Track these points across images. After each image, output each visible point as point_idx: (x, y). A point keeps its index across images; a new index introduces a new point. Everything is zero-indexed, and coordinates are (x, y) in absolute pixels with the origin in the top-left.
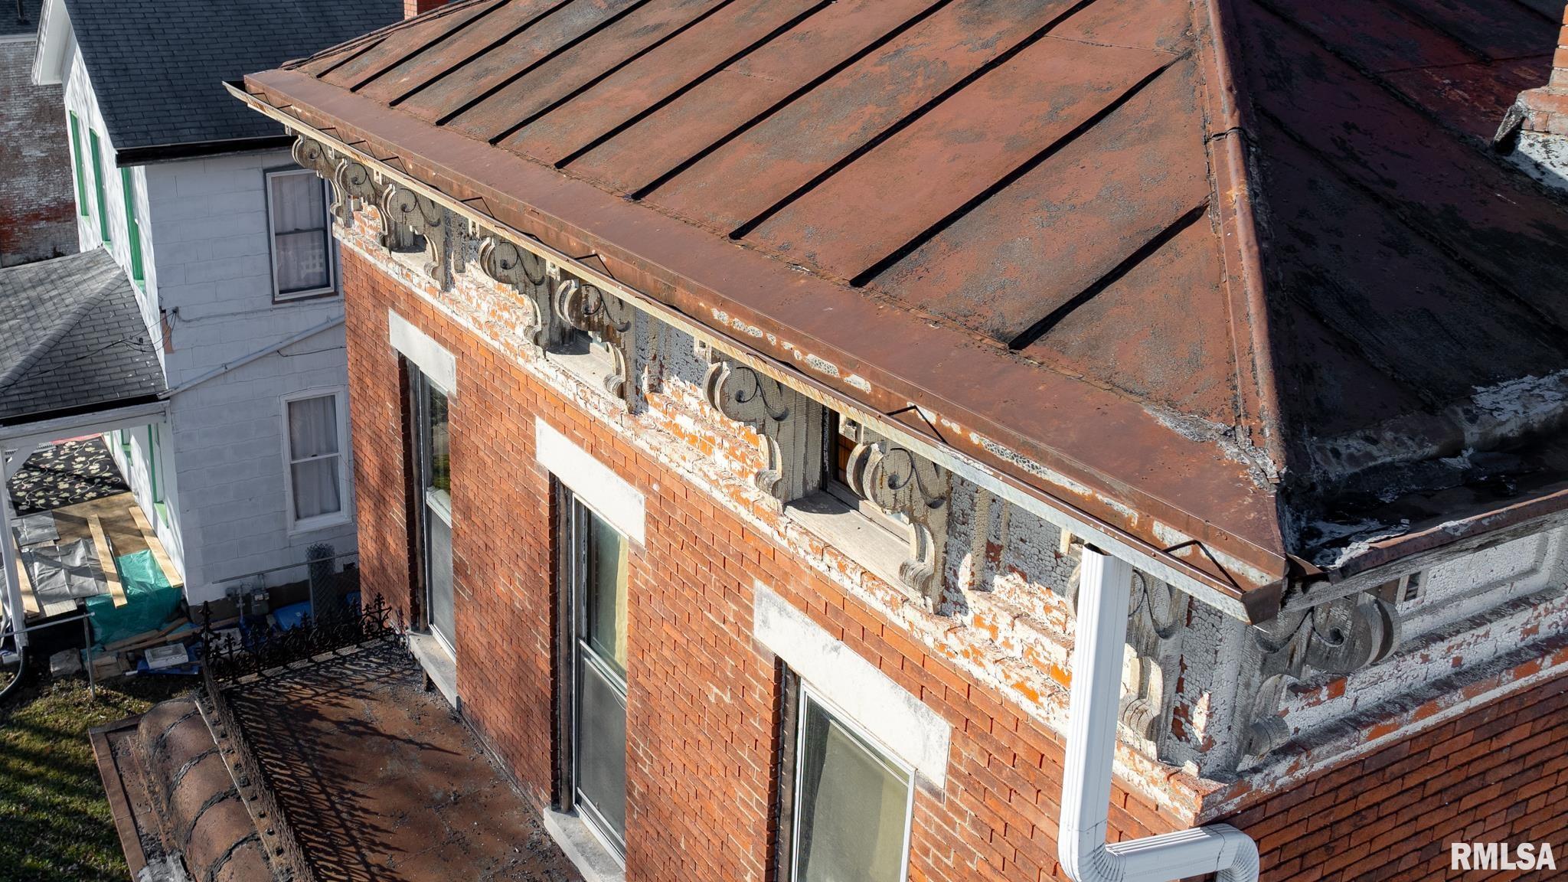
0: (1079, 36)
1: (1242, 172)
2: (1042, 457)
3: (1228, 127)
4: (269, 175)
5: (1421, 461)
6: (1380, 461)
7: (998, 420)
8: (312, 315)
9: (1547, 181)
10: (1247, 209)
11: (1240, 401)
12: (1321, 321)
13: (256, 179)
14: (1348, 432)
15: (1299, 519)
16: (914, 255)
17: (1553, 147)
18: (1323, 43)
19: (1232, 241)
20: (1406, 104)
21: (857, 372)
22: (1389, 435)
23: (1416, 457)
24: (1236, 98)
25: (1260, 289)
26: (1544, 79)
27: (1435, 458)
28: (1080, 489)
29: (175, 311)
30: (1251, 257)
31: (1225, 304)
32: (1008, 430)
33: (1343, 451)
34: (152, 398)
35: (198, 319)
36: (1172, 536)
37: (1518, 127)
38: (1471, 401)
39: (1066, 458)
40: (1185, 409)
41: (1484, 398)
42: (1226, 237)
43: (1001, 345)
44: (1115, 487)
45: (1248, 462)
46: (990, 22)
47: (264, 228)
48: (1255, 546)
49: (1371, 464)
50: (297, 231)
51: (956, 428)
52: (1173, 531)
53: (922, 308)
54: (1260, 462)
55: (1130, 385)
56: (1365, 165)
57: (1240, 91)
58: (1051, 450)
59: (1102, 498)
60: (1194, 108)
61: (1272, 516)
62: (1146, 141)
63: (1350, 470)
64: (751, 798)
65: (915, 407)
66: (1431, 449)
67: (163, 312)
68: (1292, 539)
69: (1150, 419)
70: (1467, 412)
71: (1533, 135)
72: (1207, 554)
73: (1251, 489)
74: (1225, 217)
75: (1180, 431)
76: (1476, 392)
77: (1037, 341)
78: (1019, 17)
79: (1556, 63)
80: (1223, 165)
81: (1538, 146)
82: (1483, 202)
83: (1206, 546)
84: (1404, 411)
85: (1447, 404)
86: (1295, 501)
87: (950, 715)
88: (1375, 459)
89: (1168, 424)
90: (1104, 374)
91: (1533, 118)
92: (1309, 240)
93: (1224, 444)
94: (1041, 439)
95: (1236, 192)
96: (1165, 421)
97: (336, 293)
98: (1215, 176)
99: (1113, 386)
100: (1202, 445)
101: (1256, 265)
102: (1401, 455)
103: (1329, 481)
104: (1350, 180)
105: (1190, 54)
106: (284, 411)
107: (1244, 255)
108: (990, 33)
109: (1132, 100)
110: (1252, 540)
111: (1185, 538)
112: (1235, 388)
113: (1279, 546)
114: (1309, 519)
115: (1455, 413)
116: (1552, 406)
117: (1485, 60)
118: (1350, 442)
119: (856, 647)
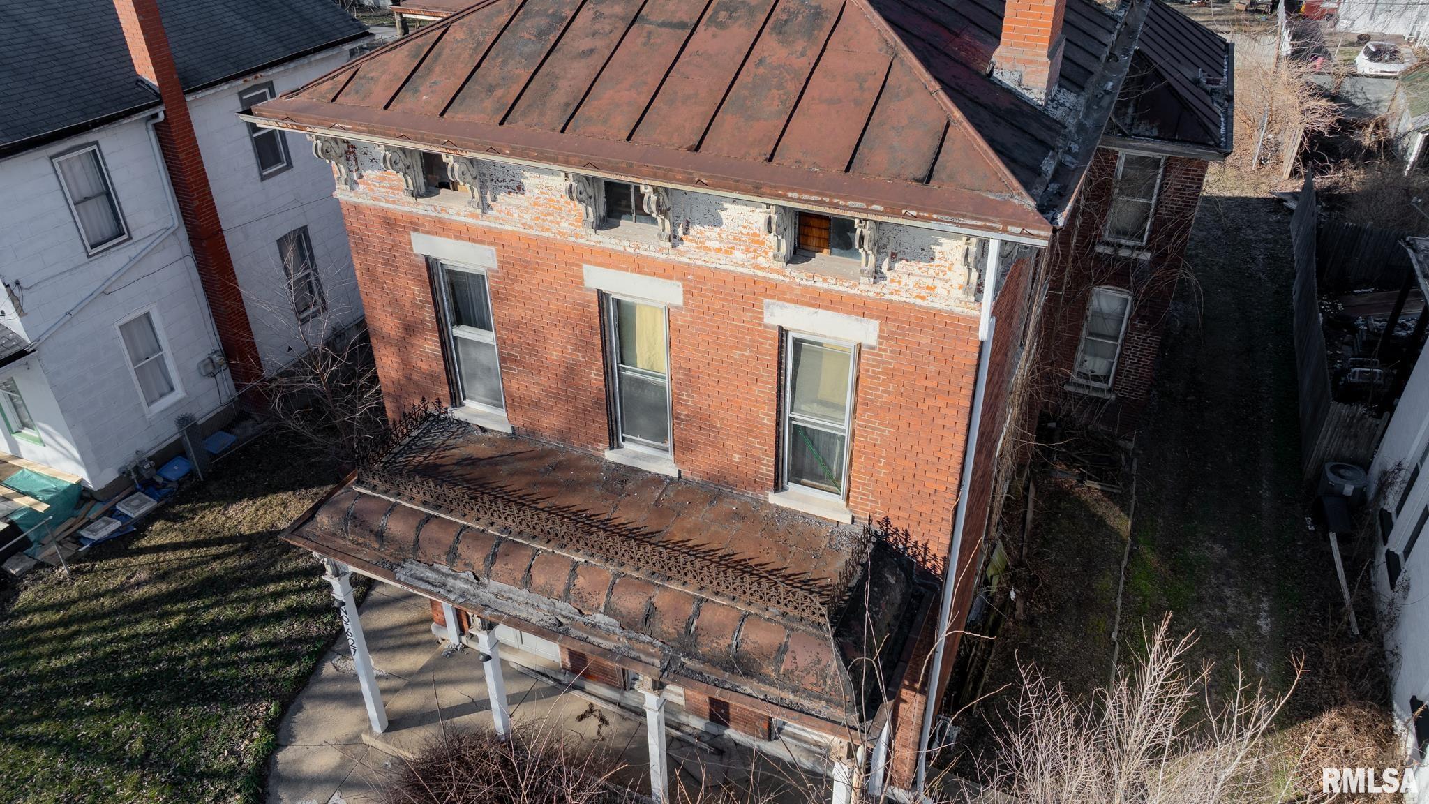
0: (843, 48)
1: (955, 106)
2: (964, 216)
3: (937, 88)
4: (56, 161)
7: (943, 208)
8: (117, 258)
9: (1004, 86)
10: (966, 120)
11: (1008, 185)
13: (45, 166)
15: (1045, 214)
17: (1004, 74)
18: (920, 39)
19: (967, 129)
21: (874, 204)
24: (930, 74)
25: (990, 148)
28: (979, 223)
29: (17, 283)
31: (981, 155)
32: (948, 211)
34: (22, 353)
35: (36, 285)
36: (1013, 229)
37: (993, 68)
39: (974, 215)
40: (996, 192)
41: (1043, 168)
42: (963, 128)
43: (921, 183)
44: (994, 220)
45: (1023, 203)
47: (64, 203)
48: (1043, 226)
50: (86, 199)
51: (926, 215)
53: (880, 176)
54: (1026, 202)
55: (972, 188)
58: (967, 214)
59: (988, 224)
60: (917, 80)
61: (1039, 216)
64: (765, 388)
65: (907, 211)
67: (7, 286)
69: (987, 197)
70: (1044, 173)
71: (998, 70)
72: (1029, 231)
73: (1029, 210)
74: (958, 122)
75: (998, 198)
76: (1041, 167)
77: (932, 179)
78: (805, 39)
80: (944, 103)
81: (1000, 74)
83: (1028, 229)
86: (1040, 209)
87: (878, 318)
89: (992, 197)
90: (962, 186)
91: (997, 65)
93: (1013, 199)
94: (962, 211)
95: (958, 114)
97: (130, 238)
98: (945, 108)
99: (968, 189)
100: (1007, 201)
105: (897, 54)
106: (118, 331)
107: (976, 137)
108: (798, 48)
109: (890, 78)
110: (1039, 224)
111: (1019, 228)
112: (1004, 181)
113: (1045, 222)
116: (1053, 166)
117: (957, 35)
119: (827, 308)
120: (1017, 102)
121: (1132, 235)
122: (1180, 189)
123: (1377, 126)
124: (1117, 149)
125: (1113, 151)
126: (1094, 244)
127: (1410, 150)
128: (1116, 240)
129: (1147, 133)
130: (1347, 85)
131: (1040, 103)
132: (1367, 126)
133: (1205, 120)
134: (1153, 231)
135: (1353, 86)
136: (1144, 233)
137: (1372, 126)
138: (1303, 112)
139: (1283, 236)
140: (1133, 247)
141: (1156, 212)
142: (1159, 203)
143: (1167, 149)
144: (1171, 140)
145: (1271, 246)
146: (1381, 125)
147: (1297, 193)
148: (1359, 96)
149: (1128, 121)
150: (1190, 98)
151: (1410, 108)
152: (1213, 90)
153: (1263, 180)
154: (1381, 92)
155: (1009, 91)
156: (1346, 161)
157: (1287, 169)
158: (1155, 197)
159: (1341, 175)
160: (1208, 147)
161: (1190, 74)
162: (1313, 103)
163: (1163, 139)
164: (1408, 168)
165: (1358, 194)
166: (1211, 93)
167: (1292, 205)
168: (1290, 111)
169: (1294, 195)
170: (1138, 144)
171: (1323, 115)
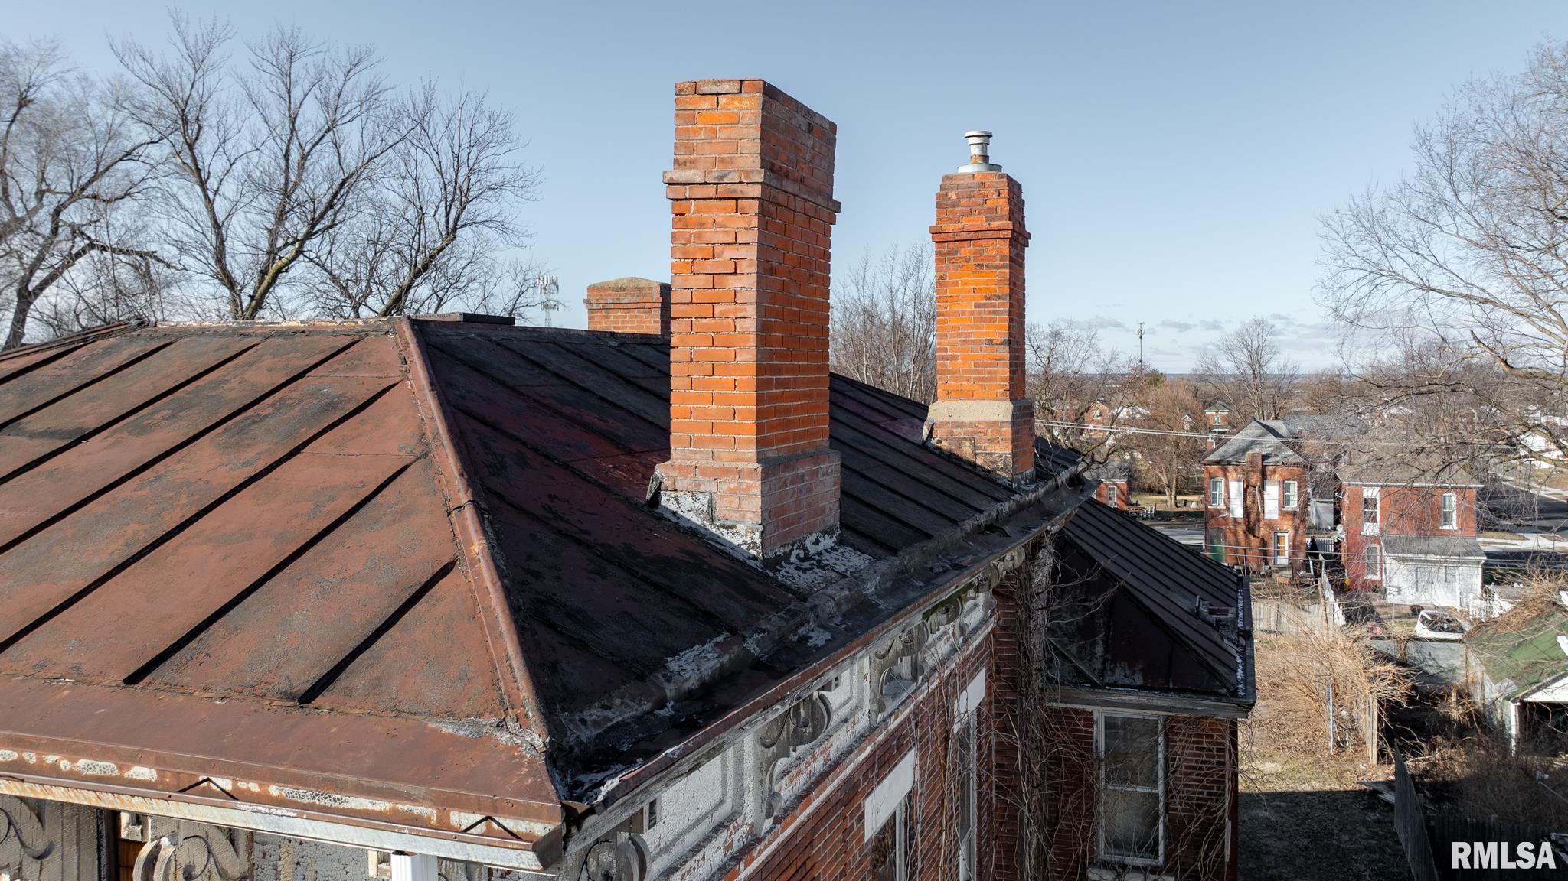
0: (332, 450)
1: (480, 531)
2: (342, 788)
3: (464, 501)
5: (642, 716)
6: (615, 721)
7: (295, 766)
9: (682, 524)
10: (488, 557)
11: (506, 697)
12: (555, 629)
14: (589, 705)
15: (565, 777)
16: (193, 644)
17: (680, 500)
18: (524, 444)
19: (480, 582)
20: (588, 481)
21: (140, 763)
22: (617, 701)
23: (638, 713)
24: (467, 480)
25: (507, 612)
26: (666, 457)
27: (651, 712)
28: (381, 806)
30: (496, 590)
31: (482, 629)
32: (306, 772)
33: (588, 719)
36: (466, 819)
37: (659, 489)
38: (665, 667)
39: (365, 781)
40: (462, 715)
41: (673, 664)
42: (475, 581)
43: (290, 703)
44: (413, 792)
45: (519, 742)
46: (248, 446)
48: (536, 803)
49: (609, 724)
51: (254, 787)
52: (467, 815)
53: (206, 689)
54: (528, 739)
55: (413, 708)
56: (567, 522)
57: (469, 476)
58: (350, 778)
59: (402, 807)
60: (435, 492)
61: (545, 776)
62: (400, 521)
63: (595, 732)
65: (208, 780)
66: (647, 706)
68: (563, 791)
69: (434, 731)
70: (664, 676)
71: (668, 493)
72: (499, 824)
73: (525, 761)
74: (472, 566)
75: (461, 733)
76: (667, 661)
77: (325, 692)
78: (275, 440)
79: (672, 445)
80: (464, 529)
81: (672, 500)
82: (648, 539)
83: (497, 819)
84: (624, 683)
85: (651, 673)
86: (560, 764)
88: (611, 720)
89: (451, 731)
90: (390, 705)
91: (666, 482)
92: (537, 575)
93: (498, 733)
94: (339, 771)
95: (478, 546)
96: (447, 729)
98: (459, 538)
99: (397, 711)
100: (481, 739)
101: (501, 595)
102: (628, 714)
103: (582, 743)
104: (560, 532)
105: (426, 455)
107: (491, 590)
108: (249, 454)
109: (385, 492)
110: (533, 799)
111: (479, 817)
112: (500, 689)
113: (554, 797)
114: (573, 776)
115: (657, 678)
116: (713, 662)
117: (631, 452)
118: (592, 711)
120: (702, 551)
121: (1140, 848)
122: (1195, 768)
123: (1460, 695)
124: (1089, 708)
125: (1084, 712)
126: (1084, 868)
127: (1507, 723)
128: (1117, 858)
129: (1127, 681)
130: (1412, 650)
131: (753, 552)
132: (1449, 695)
133: (1209, 659)
134: (1170, 840)
135: (1419, 651)
136: (1157, 844)
137: (1454, 694)
138: (1370, 680)
139: (1390, 842)
140: (1145, 869)
141: (1167, 808)
142: (1168, 792)
143: (1159, 703)
144: (1164, 690)
145: (1377, 856)
146: (1463, 695)
147: (1392, 781)
148: (1430, 663)
149: (1098, 665)
150: (1184, 629)
151: (1488, 672)
152: (1218, 621)
153: (1346, 767)
154: (1452, 658)
155: (694, 533)
156: (1439, 739)
157: (1372, 752)
158: (1161, 782)
159: (1438, 756)
160: (1220, 696)
161: (1185, 603)
162: (1380, 668)
163: (1151, 689)
164: (1514, 743)
165: (1468, 779)
166: (1217, 626)
167: (1389, 797)
168: (1355, 678)
169: (1389, 785)
170: (1115, 698)
171: (1395, 682)
